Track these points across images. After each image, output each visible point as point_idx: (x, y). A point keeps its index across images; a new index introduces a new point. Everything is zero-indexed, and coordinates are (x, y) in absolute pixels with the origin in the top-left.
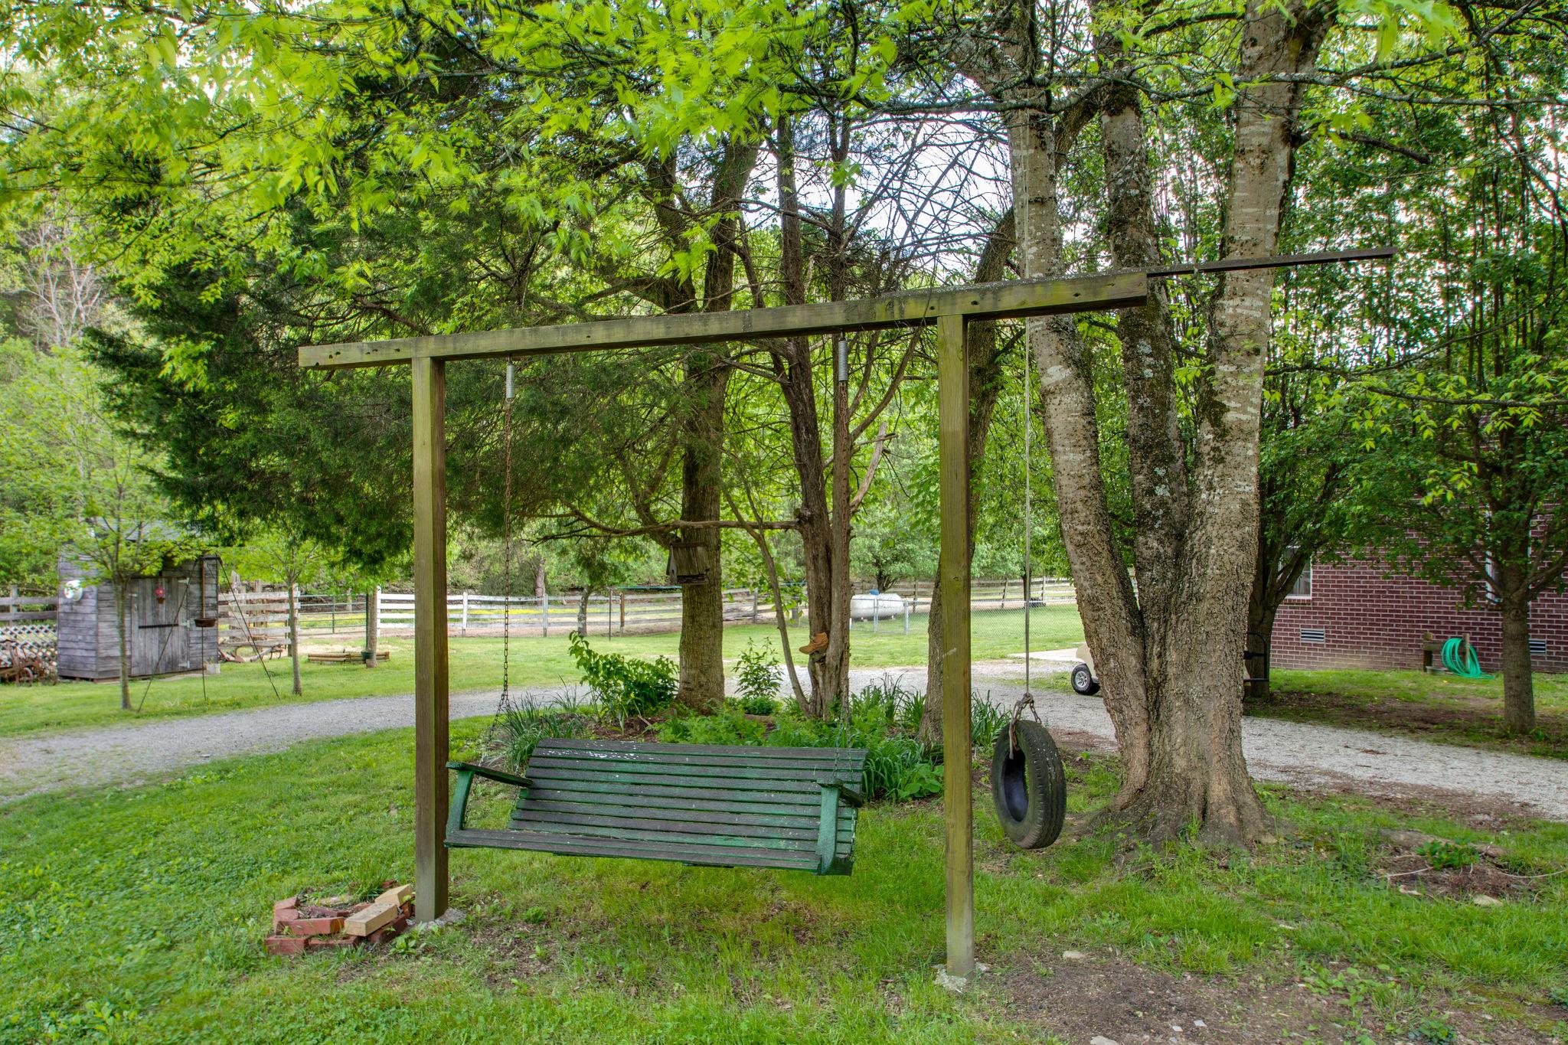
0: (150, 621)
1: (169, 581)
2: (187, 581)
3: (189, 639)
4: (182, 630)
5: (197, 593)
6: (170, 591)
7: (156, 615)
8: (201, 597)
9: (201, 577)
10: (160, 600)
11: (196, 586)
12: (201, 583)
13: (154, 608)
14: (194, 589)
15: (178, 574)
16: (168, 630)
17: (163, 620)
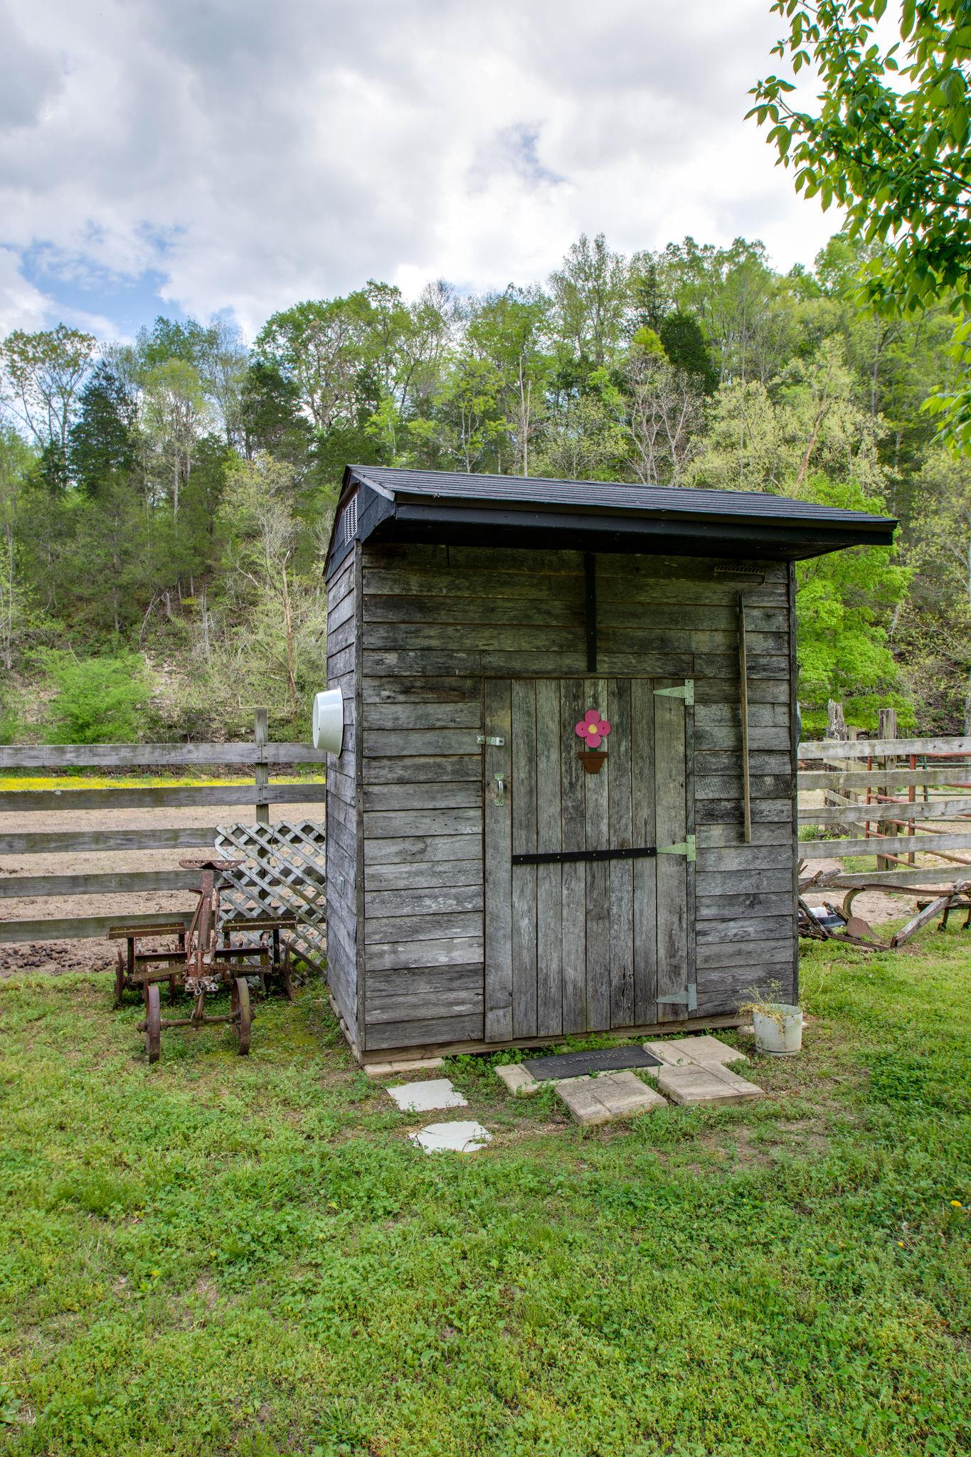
0: (552, 838)
1: (621, 693)
2: (688, 692)
3: (693, 901)
4: (667, 869)
5: (722, 736)
6: (624, 728)
7: (576, 815)
8: (737, 751)
9: (736, 679)
10: (592, 761)
11: (722, 710)
12: (735, 701)
13: (569, 788)
14: (711, 719)
15: (652, 664)
16: (618, 869)
17: (601, 834)
